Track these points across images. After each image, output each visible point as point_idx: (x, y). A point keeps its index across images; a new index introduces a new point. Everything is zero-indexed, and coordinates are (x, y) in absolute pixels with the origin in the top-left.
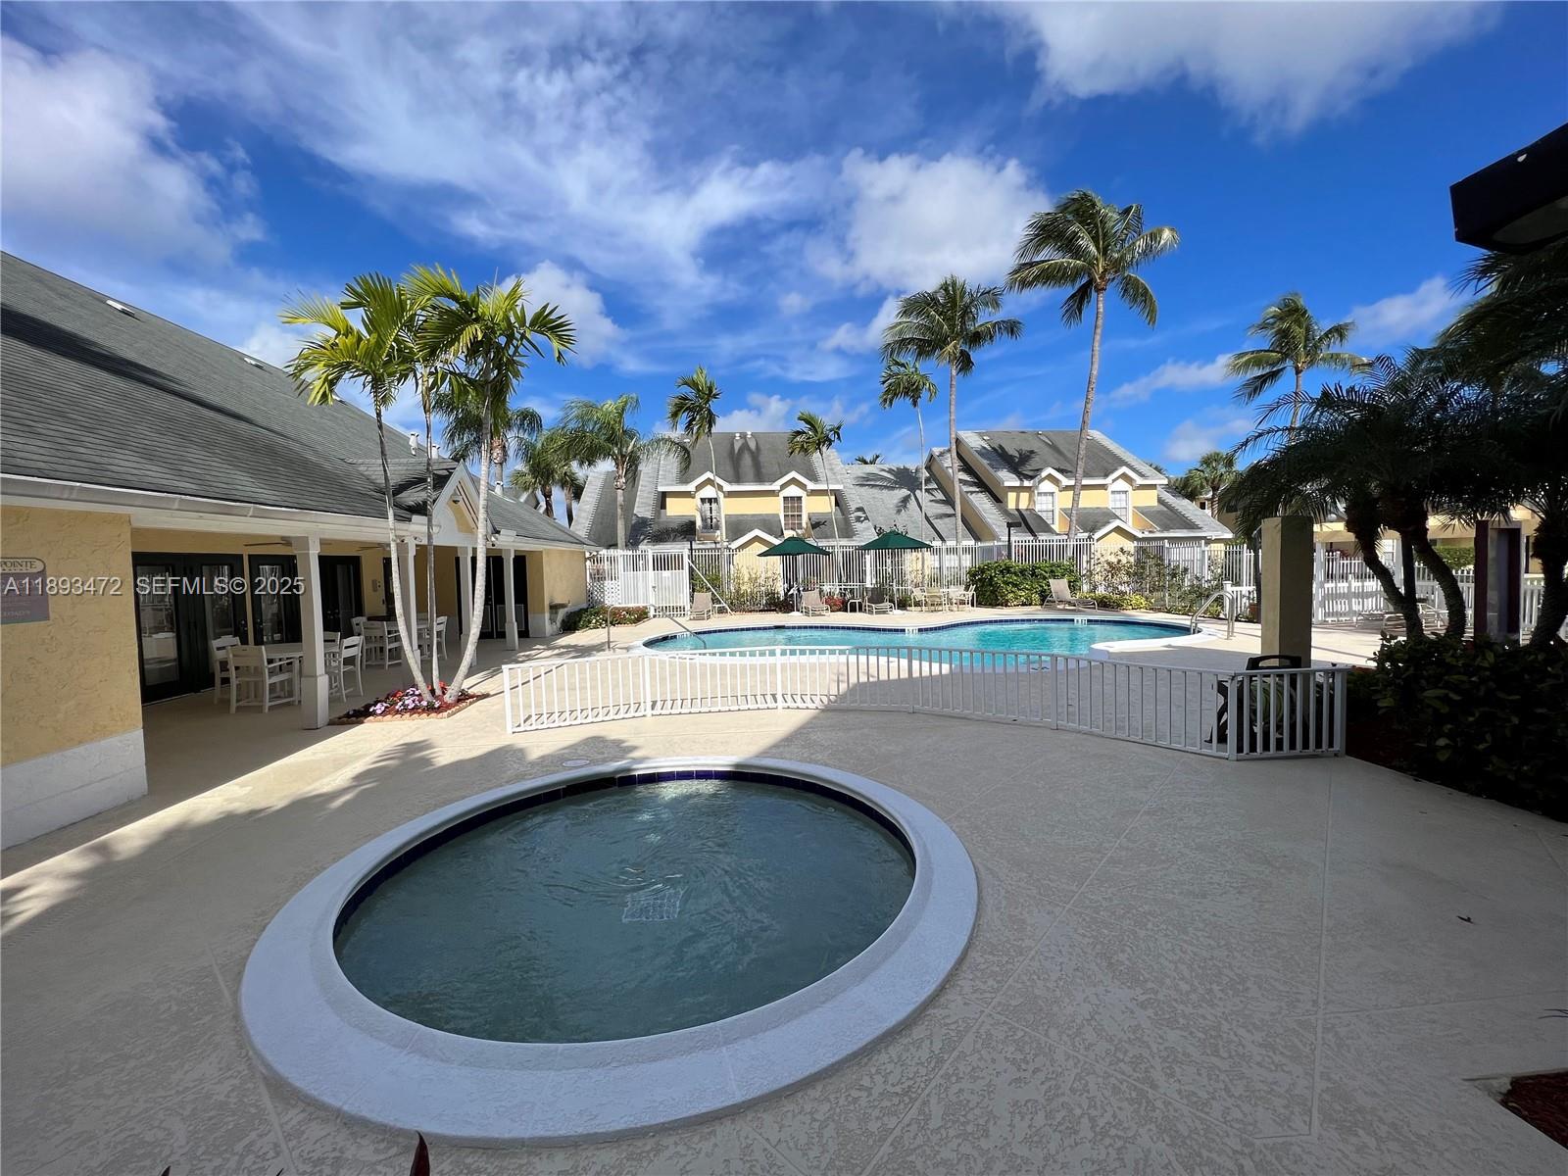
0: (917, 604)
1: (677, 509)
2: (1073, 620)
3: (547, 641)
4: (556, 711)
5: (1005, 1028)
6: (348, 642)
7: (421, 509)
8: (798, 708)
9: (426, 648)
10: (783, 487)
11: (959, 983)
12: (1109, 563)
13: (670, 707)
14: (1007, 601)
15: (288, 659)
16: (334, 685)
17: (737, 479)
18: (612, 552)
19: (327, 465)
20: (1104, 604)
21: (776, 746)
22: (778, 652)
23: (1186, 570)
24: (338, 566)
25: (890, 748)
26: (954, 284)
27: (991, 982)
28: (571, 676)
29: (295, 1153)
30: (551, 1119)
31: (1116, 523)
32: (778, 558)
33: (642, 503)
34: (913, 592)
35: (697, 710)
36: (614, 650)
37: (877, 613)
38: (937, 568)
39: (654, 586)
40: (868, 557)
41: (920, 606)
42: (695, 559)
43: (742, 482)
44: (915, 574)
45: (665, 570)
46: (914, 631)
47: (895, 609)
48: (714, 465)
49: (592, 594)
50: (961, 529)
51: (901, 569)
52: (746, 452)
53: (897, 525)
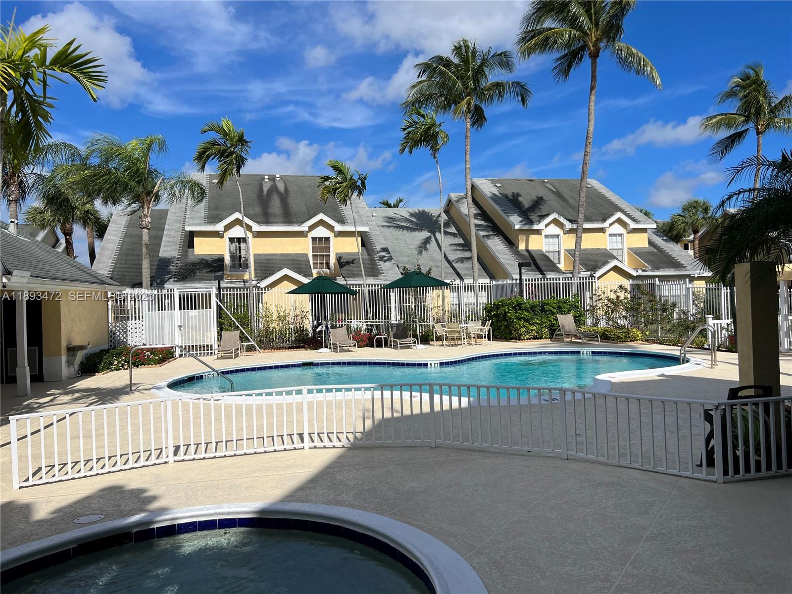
0: (439, 339)
1: (204, 248)
2: (579, 352)
3: (63, 385)
4: (70, 462)
8: (325, 447)
10: (312, 228)
12: (609, 300)
13: (193, 451)
14: (520, 335)
17: (267, 221)
18: (136, 291)
20: (605, 337)
22: (305, 391)
23: (674, 305)
25: (414, 485)
26: (467, 46)
28: (87, 422)
31: (614, 263)
32: (306, 296)
33: (169, 242)
34: (434, 327)
35: (222, 454)
36: (136, 393)
37: (402, 348)
38: (456, 305)
39: (180, 327)
40: (392, 294)
41: (441, 340)
42: (224, 298)
43: (272, 223)
44: (437, 310)
45: (192, 309)
46: (436, 364)
47: (418, 344)
48: (242, 206)
49: (114, 334)
50: (477, 270)
51: (424, 305)
52: (275, 194)
53: (420, 264)
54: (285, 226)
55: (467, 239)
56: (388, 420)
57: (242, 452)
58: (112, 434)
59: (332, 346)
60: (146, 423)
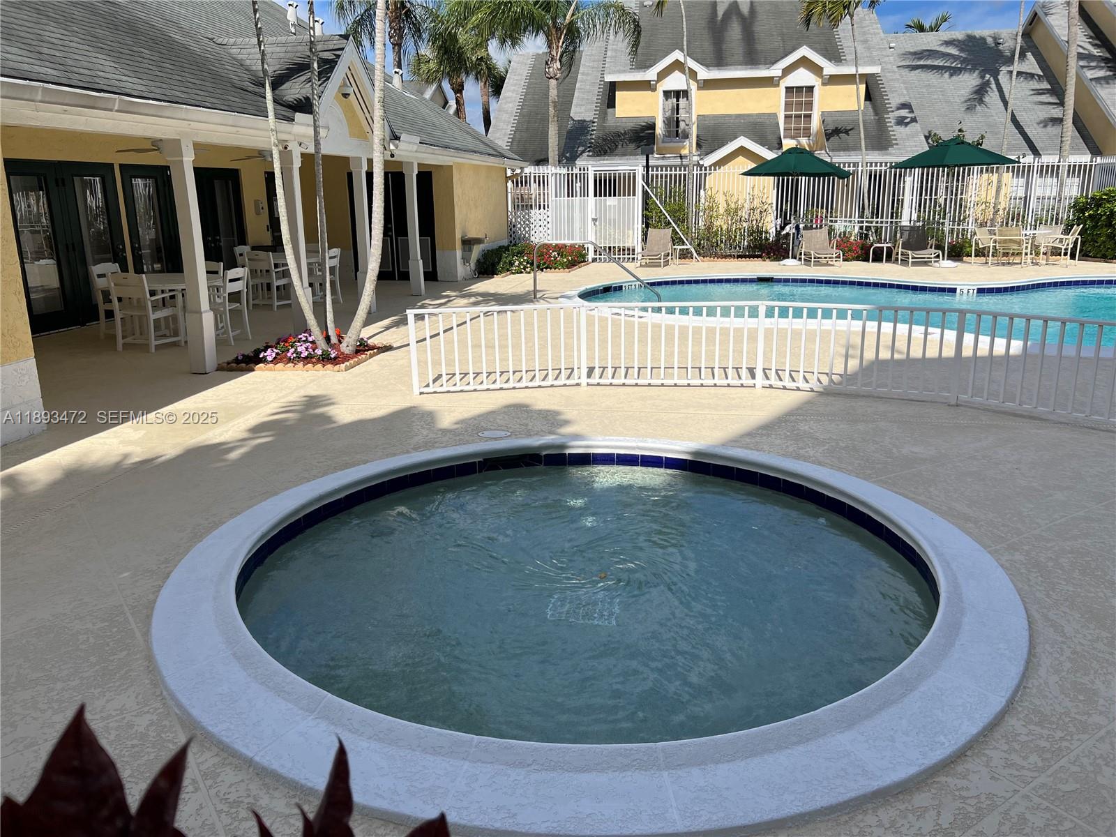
1: (630, 107)
3: (460, 286)
4: (471, 372)
5: (1048, 815)
6: (232, 273)
7: (305, 106)
8: (784, 388)
9: (317, 286)
10: (787, 71)
11: (987, 752)
13: (610, 375)
15: (170, 291)
16: (220, 326)
19: (194, 47)
21: (750, 434)
22: (762, 311)
24: (216, 181)
25: (916, 449)
27: (1034, 758)
29: (213, 792)
30: (466, 808)
32: (770, 181)
33: (583, 99)
34: (975, 234)
35: (646, 382)
36: (542, 301)
37: (914, 264)
38: (1020, 199)
39: (594, 220)
40: (908, 179)
41: (984, 256)
42: (652, 181)
43: (727, 65)
44: (984, 206)
45: (610, 195)
46: (971, 291)
47: (943, 259)
48: (685, 39)
49: (514, 226)
50: (1069, 138)
51: (961, 199)
52: (734, 18)
53: (964, 129)
54: (746, 69)
55: (1059, 84)
56: (885, 362)
57: (671, 382)
58: (517, 347)
59: (803, 257)
60: (556, 337)
